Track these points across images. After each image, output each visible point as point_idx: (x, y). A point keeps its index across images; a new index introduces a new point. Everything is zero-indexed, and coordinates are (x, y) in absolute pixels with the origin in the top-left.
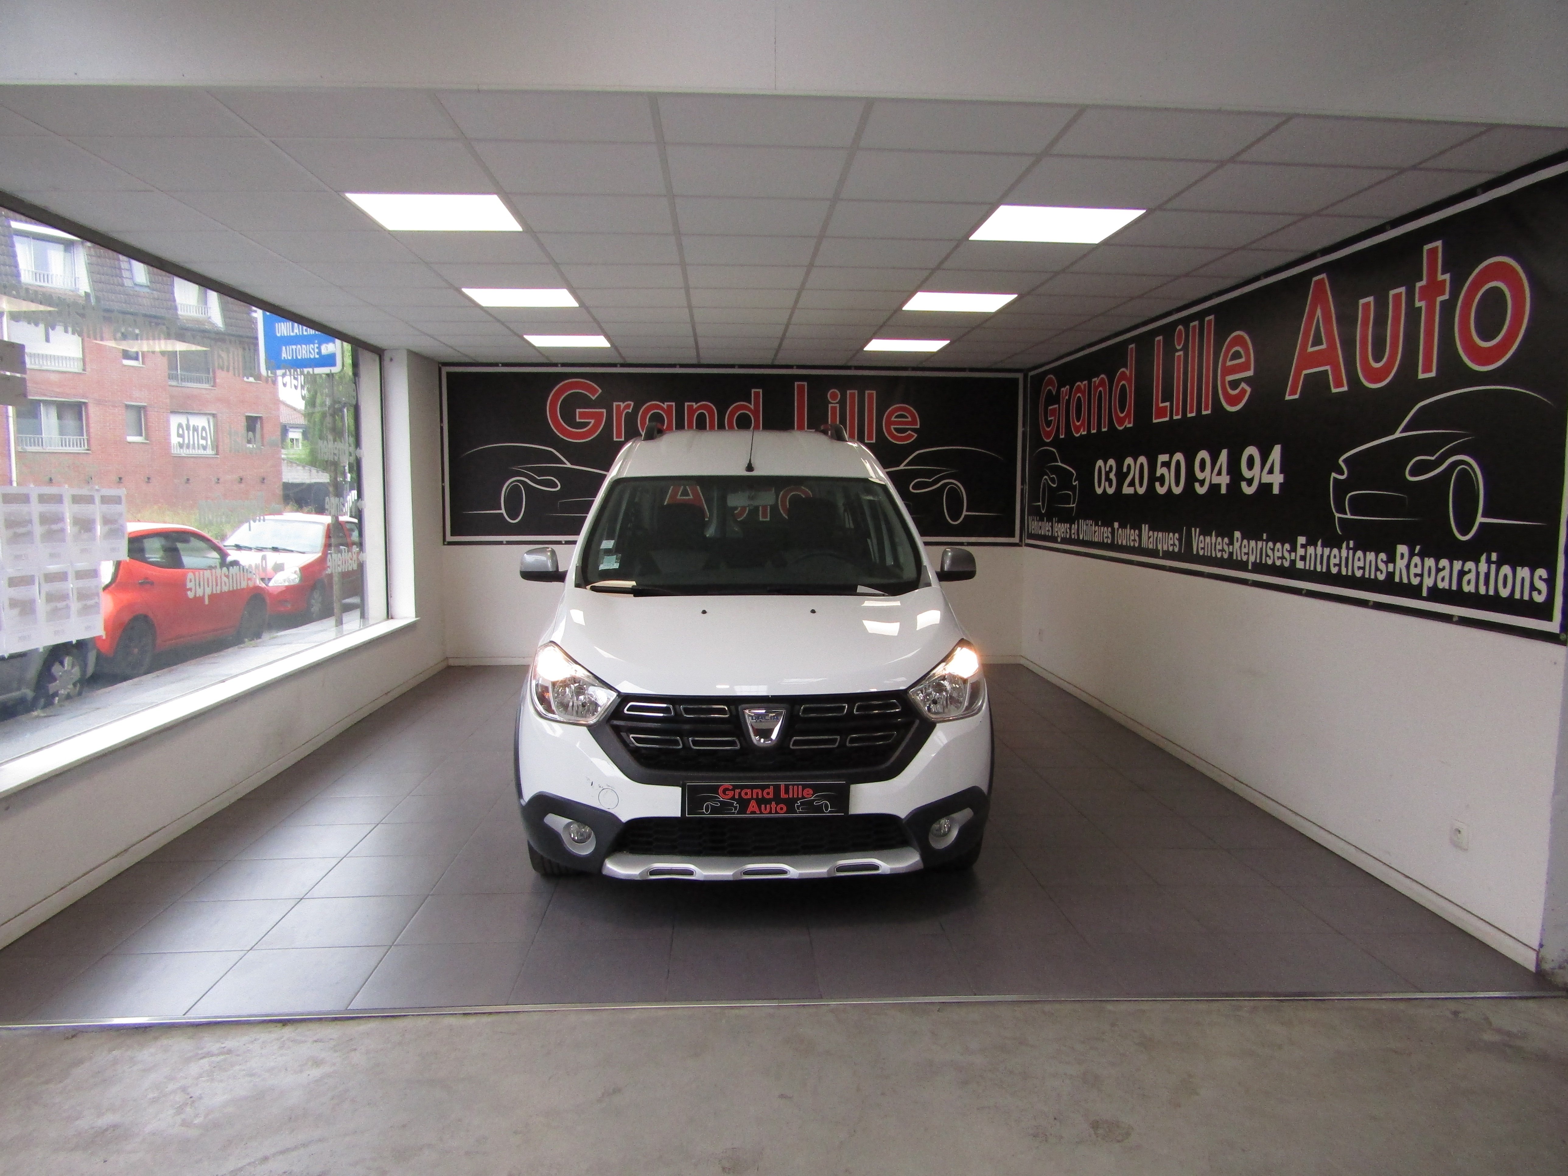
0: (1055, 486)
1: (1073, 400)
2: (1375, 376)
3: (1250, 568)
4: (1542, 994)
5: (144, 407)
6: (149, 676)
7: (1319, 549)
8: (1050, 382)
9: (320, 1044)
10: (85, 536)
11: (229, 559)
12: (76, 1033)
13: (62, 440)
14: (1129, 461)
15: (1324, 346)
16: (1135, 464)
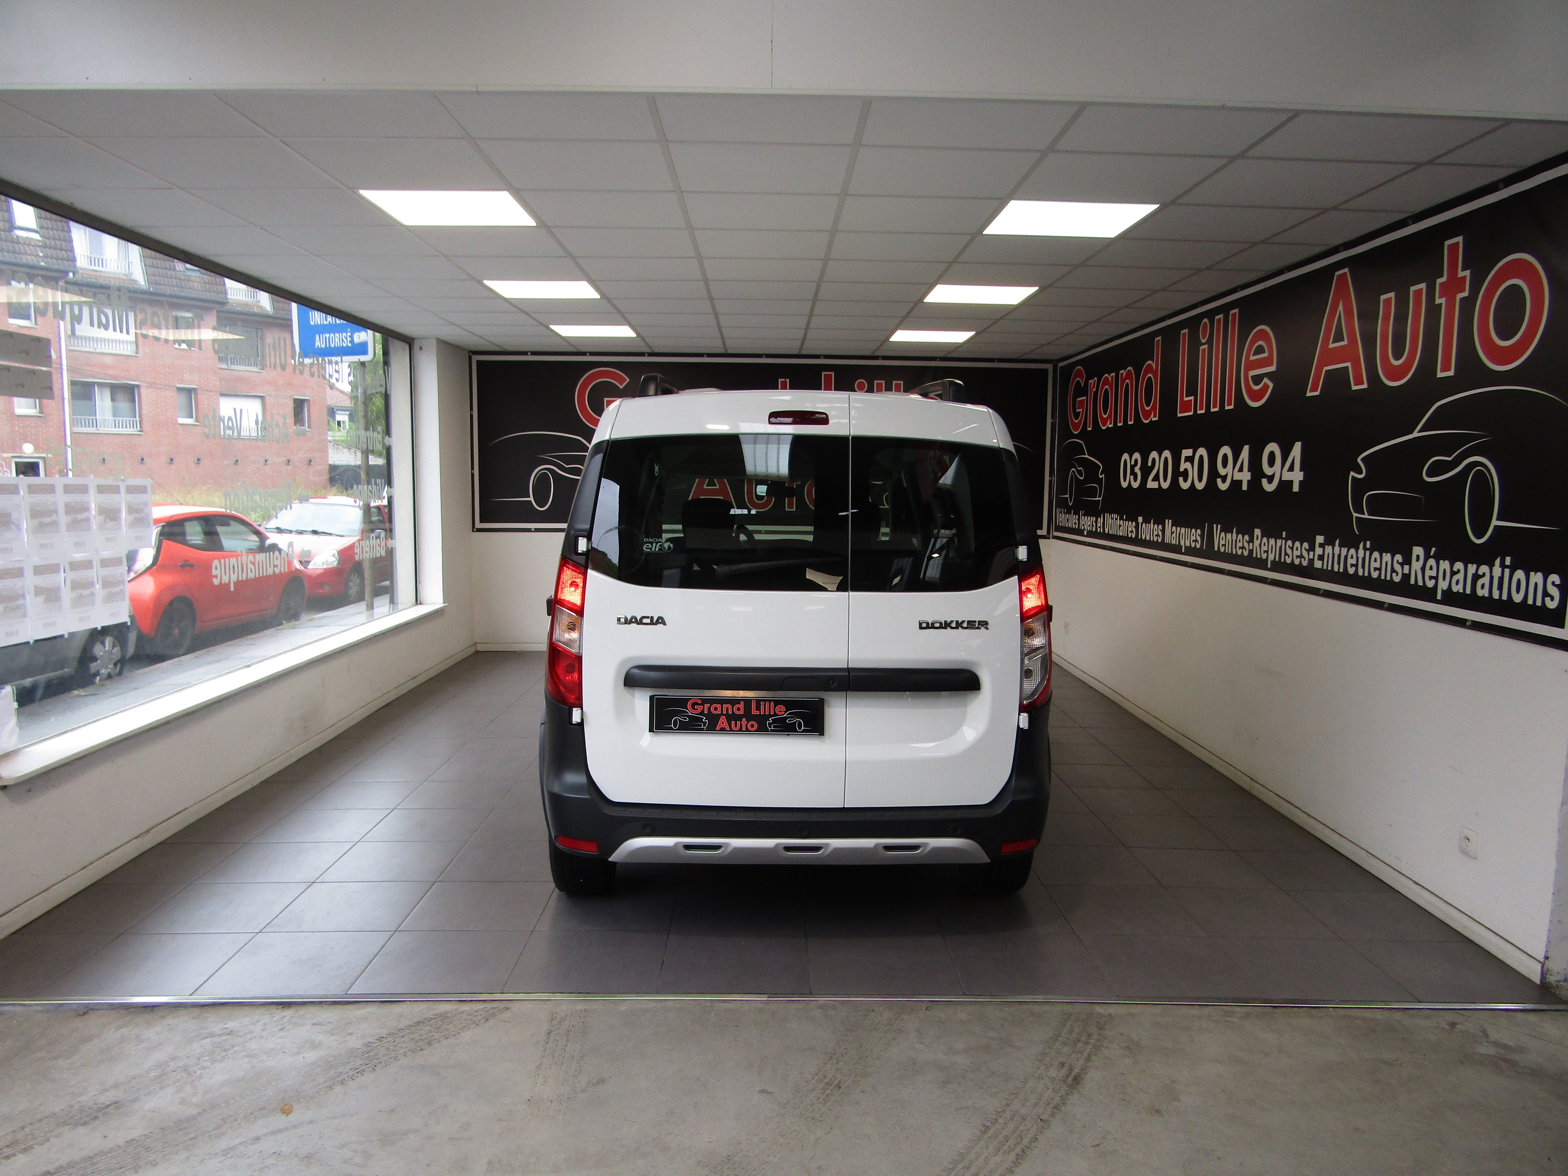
0: (1082, 478)
1: (1101, 392)
2: (1395, 374)
3: (1269, 566)
4: (1544, 1007)
5: (195, 390)
6: (188, 656)
7: (1337, 548)
8: (1079, 374)
9: (319, 1027)
10: (110, 524)
11: (268, 542)
12: (86, 1011)
13: (115, 422)
14: (1154, 454)
15: (1345, 343)
16: (1160, 459)
